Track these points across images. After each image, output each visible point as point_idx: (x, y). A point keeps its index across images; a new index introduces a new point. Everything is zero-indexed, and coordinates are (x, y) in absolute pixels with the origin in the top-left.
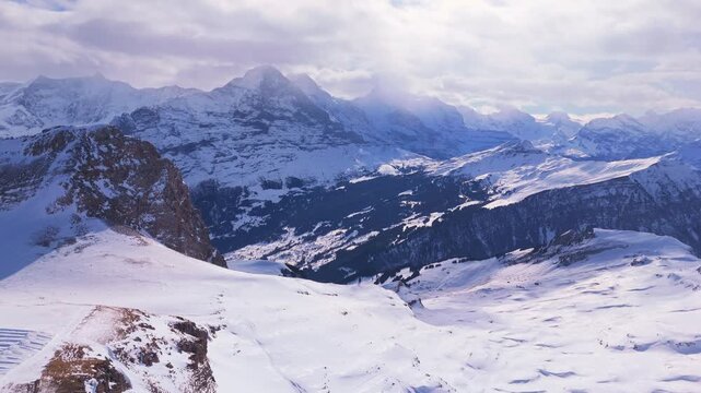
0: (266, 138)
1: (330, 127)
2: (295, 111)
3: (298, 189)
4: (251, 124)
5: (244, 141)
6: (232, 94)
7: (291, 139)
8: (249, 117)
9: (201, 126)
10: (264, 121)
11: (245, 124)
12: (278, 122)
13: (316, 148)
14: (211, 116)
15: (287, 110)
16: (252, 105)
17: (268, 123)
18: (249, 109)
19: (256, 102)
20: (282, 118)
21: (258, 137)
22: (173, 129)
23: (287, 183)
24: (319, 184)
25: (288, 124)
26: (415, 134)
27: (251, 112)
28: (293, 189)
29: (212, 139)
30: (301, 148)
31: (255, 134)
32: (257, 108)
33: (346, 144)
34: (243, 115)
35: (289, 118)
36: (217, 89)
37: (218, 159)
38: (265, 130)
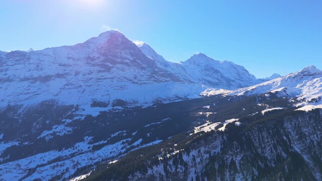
0: (107, 75)
1: (156, 70)
2: (132, 59)
3: (120, 108)
4: (98, 65)
5: (91, 76)
6: (88, 47)
7: (127, 76)
8: (97, 61)
9: (60, 65)
10: (108, 64)
11: (94, 65)
12: (119, 66)
13: (144, 83)
14: (70, 60)
15: (126, 58)
16: (100, 53)
17: (110, 65)
18: (97, 55)
19: (103, 51)
20: (122, 63)
21: (101, 74)
22: (38, 66)
23: (113, 103)
24: (139, 105)
25: (126, 67)
26: (217, 81)
27: (98, 58)
28: (115, 108)
29: (67, 74)
30: (134, 83)
31: (99, 71)
32: (103, 55)
33: (166, 81)
34: (93, 59)
35: (127, 63)
36: (79, 44)
37: (67, 87)
38: (108, 69)
